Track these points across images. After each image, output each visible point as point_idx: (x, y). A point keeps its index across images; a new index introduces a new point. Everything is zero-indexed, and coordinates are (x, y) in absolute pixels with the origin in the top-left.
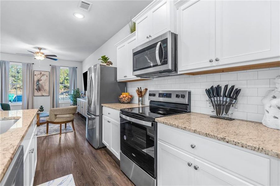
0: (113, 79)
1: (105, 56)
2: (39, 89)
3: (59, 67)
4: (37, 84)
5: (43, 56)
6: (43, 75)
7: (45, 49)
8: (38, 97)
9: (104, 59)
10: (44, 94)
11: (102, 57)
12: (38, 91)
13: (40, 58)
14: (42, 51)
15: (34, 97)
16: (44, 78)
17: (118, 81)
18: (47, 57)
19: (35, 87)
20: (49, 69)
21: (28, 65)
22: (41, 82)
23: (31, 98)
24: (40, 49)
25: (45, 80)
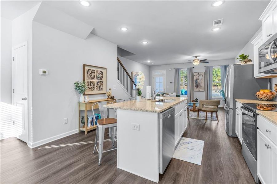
0: (251, 77)
1: (243, 54)
2: (197, 86)
3: (212, 67)
4: (196, 82)
5: (198, 61)
6: (200, 75)
7: (199, 56)
8: (197, 92)
9: (242, 58)
10: (200, 90)
11: (240, 56)
12: (196, 88)
13: (196, 63)
14: (198, 58)
15: (194, 92)
16: (200, 77)
17: (255, 78)
18: (201, 61)
19: (195, 85)
20: (204, 70)
21: (190, 69)
22: (198, 81)
23: (192, 93)
24: (196, 57)
25: (201, 79)
